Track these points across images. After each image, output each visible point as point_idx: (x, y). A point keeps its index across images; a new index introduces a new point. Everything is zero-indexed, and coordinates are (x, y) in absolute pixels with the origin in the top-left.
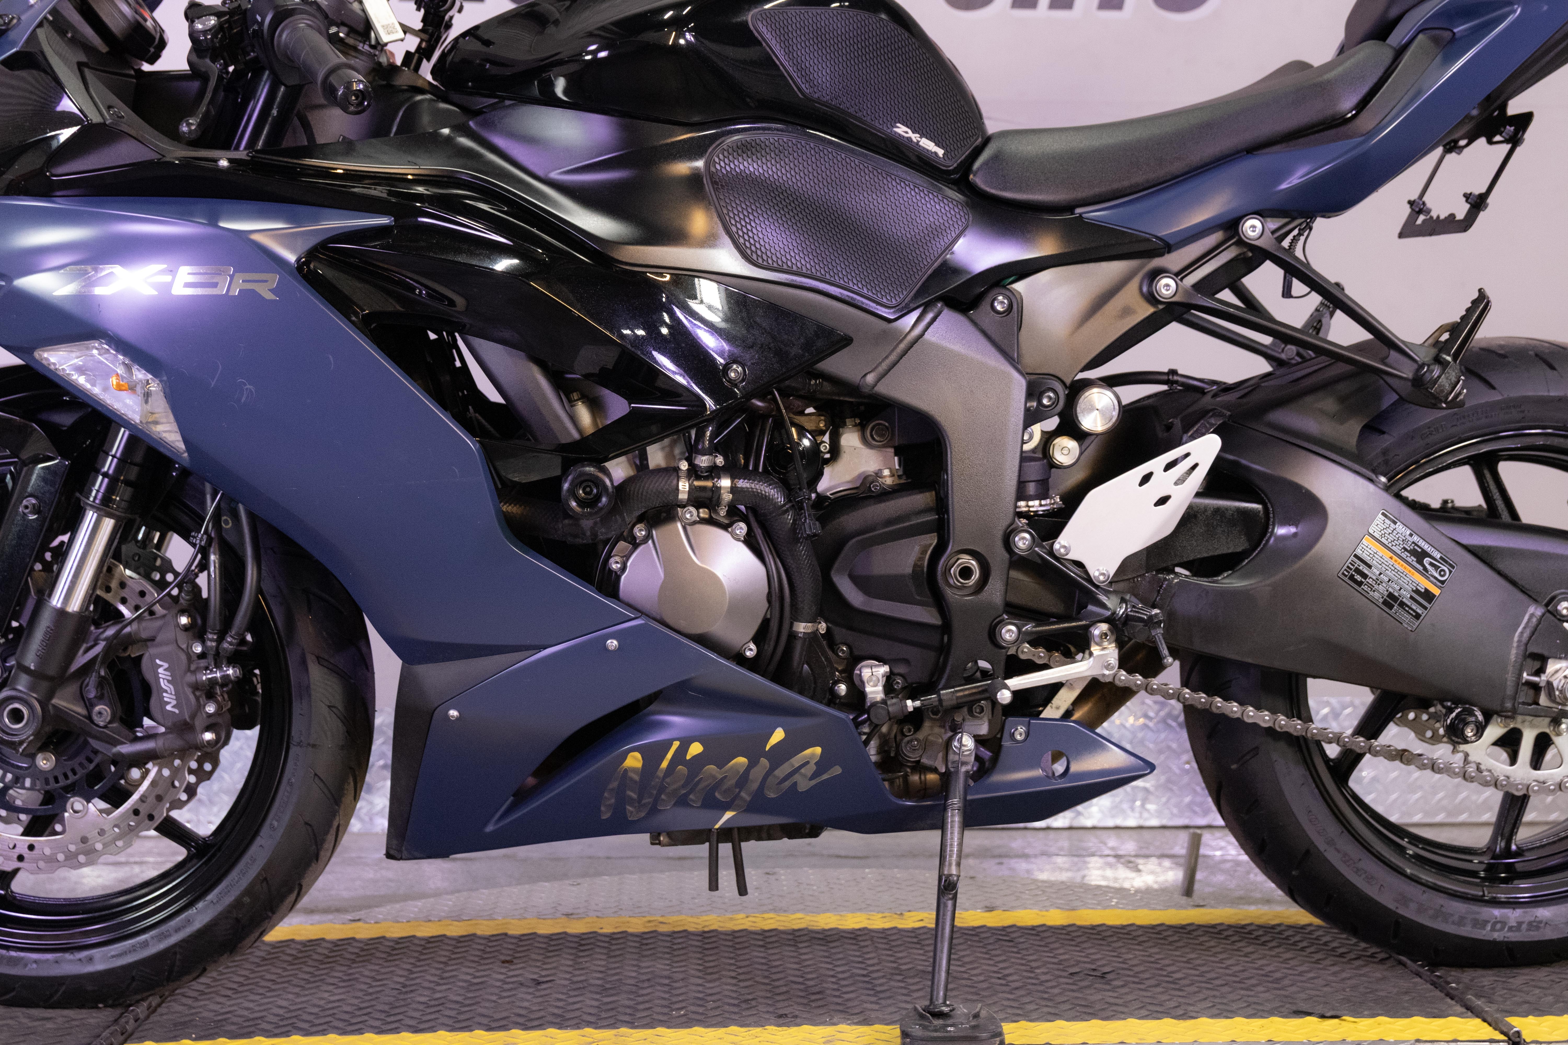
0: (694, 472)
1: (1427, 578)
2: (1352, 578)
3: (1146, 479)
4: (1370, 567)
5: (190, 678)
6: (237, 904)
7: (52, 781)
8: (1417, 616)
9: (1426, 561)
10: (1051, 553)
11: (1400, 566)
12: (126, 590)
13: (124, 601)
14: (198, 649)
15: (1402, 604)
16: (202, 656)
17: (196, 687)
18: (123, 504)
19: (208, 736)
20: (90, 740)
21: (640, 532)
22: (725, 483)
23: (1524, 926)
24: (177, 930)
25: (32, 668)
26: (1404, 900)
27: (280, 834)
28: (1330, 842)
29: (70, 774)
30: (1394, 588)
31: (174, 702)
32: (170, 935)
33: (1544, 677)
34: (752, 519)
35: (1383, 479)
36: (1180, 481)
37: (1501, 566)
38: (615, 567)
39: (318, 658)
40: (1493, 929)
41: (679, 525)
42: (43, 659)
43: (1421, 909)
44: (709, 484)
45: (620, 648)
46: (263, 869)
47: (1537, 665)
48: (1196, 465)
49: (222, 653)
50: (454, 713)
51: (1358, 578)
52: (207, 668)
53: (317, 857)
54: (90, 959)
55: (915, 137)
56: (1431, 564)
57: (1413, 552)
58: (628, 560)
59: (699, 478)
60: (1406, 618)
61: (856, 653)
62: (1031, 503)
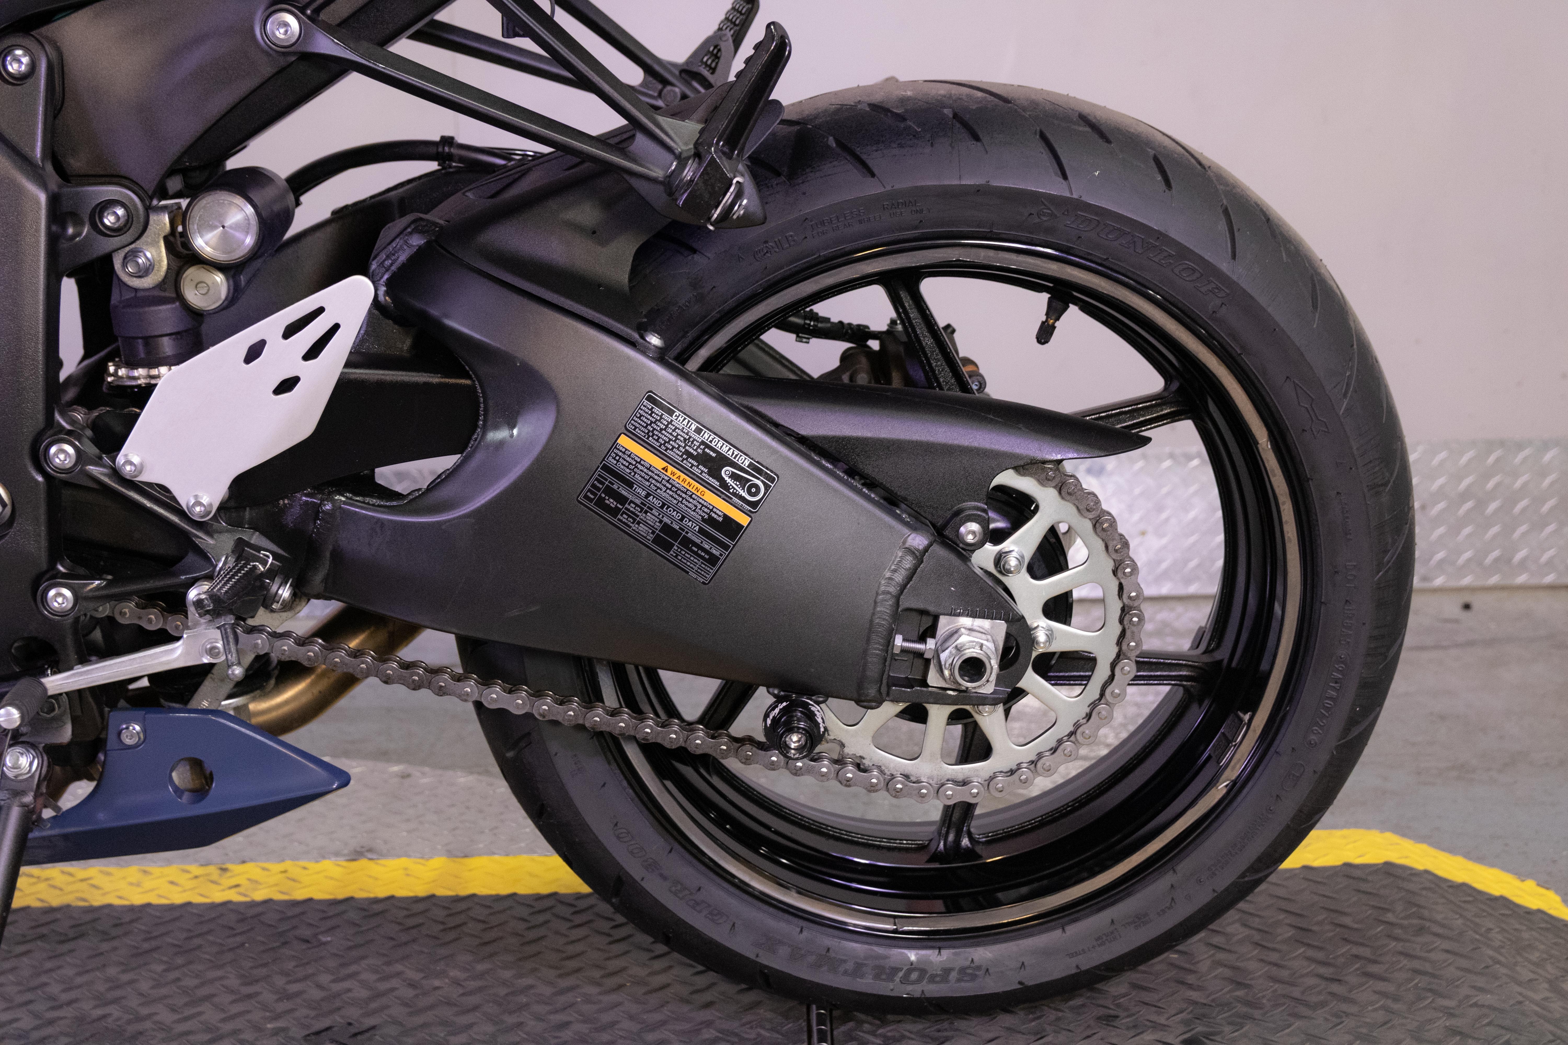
1: (728, 500)
2: (600, 503)
3: (254, 353)
4: (630, 484)
8: (713, 560)
9: (726, 472)
10: (116, 473)
11: (681, 479)
15: (687, 543)
23: (954, 975)
26: (771, 942)
28: (651, 866)
30: (671, 518)
33: (931, 643)
35: (655, 340)
36: (313, 353)
37: (869, 469)
40: (905, 980)
43: (796, 954)
47: (927, 622)
48: (336, 327)
51: (611, 502)
56: (734, 476)
57: (703, 459)
60: (693, 563)
62: (136, 373)
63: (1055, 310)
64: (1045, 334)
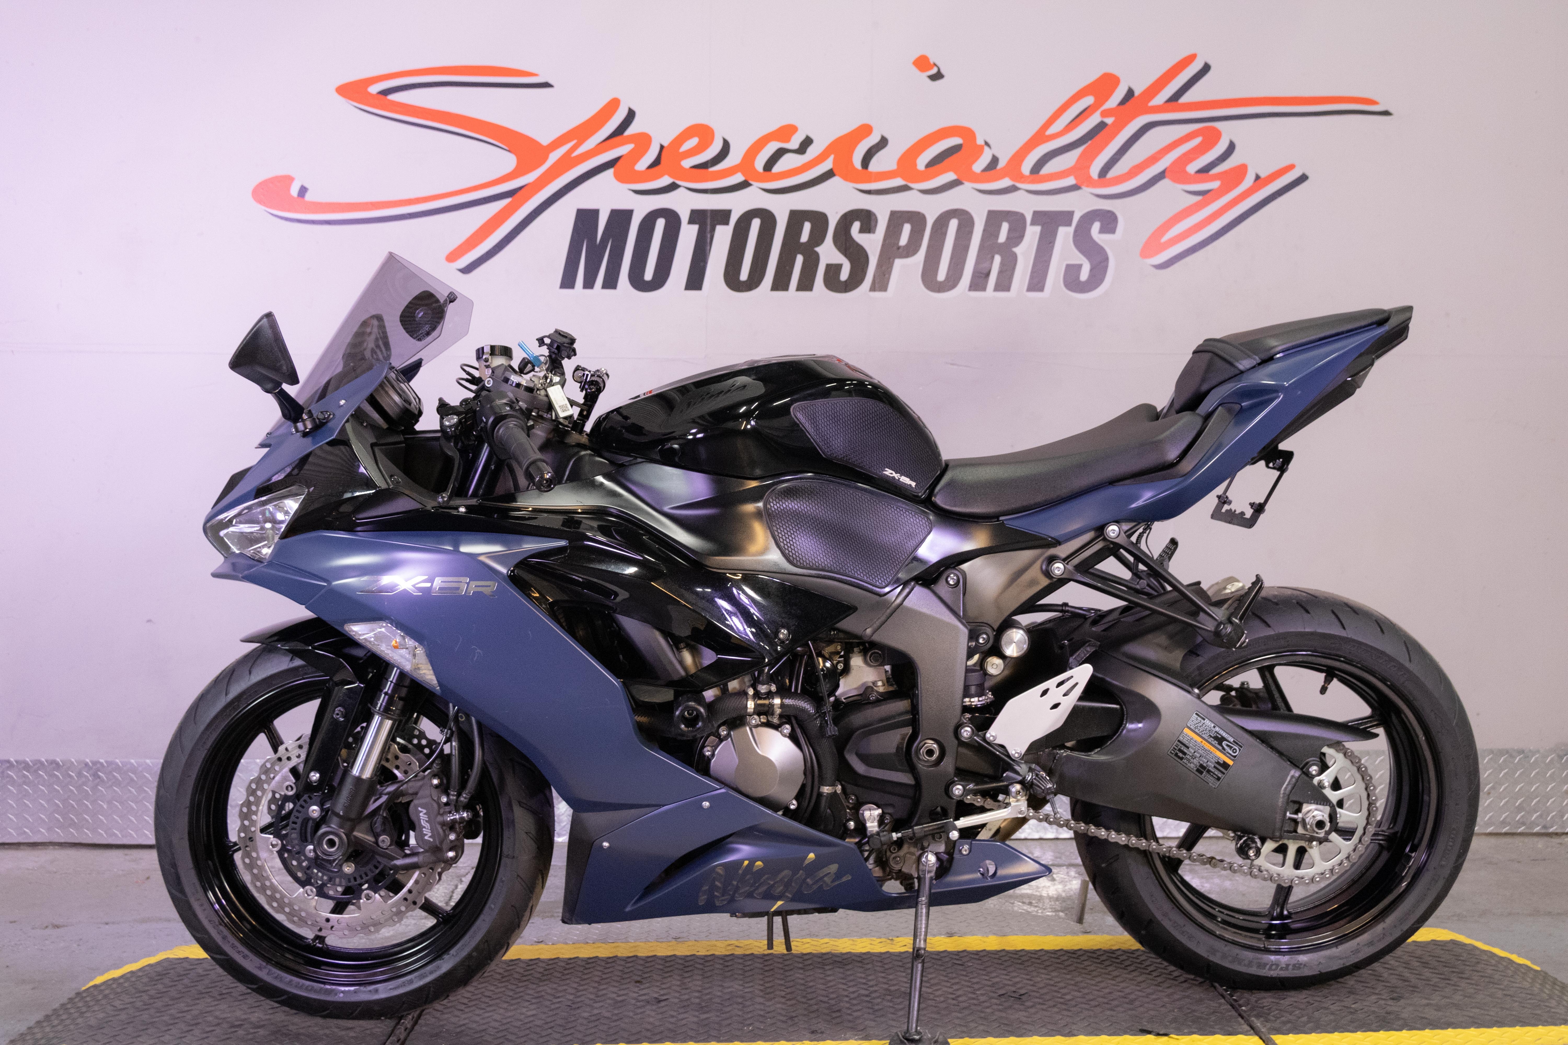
0: (757, 695)
1: (1225, 754)
2: (1176, 755)
3: (1045, 692)
4: (1188, 748)
5: (440, 819)
6: (469, 957)
7: (352, 880)
8: (1219, 779)
9: (1224, 743)
10: (984, 739)
11: (1208, 746)
12: (399, 760)
13: (397, 767)
14: (444, 799)
15: (1209, 771)
16: (447, 804)
17: (443, 824)
18: (398, 712)
19: (451, 854)
20: (377, 857)
21: (723, 732)
22: (777, 701)
23: (1291, 967)
24: (431, 973)
25: (341, 813)
26: (1214, 951)
27: (495, 913)
28: (1165, 915)
29: (364, 876)
30: (1203, 761)
31: (430, 834)
32: (427, 976)
33: (1300, 815)
34: (794, 722)
35: (1196, 691)
36: (1067, 694)
37: (1274, 744)
38: (708, 754)
39: (519, 802)
40: (1270, 969)
41: (748, 729)
42: (347, 809)
43: (1224, 956)
44: (766, 702)
45: (711, 807)
46: (485, 935)
47: (1296, 806)
48: (1077, 684)
49: (460, 804)
50: (606, 844)
51: (1180, 755)
52: (450, 812)
53: (519, 926)
54: (376, 991)
55: (897, 476)
56: (1227, 745)
57: (1216, 738)
58: (716, 749)
59: (760, 698)
60: (1211, 780)
61: (861, 801)
62: (972, 700)
63: (1328, 680)
64: (1323, 690)
